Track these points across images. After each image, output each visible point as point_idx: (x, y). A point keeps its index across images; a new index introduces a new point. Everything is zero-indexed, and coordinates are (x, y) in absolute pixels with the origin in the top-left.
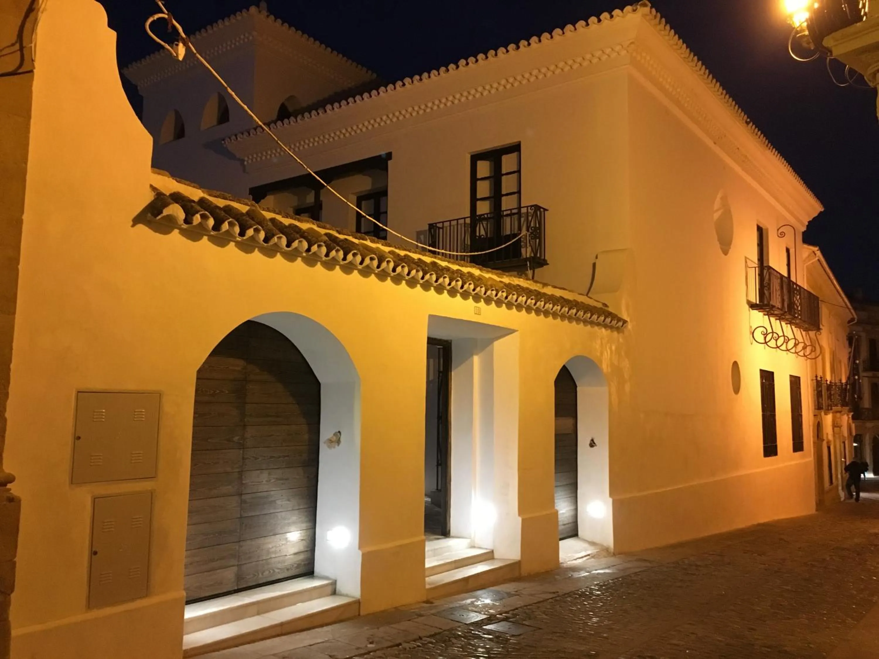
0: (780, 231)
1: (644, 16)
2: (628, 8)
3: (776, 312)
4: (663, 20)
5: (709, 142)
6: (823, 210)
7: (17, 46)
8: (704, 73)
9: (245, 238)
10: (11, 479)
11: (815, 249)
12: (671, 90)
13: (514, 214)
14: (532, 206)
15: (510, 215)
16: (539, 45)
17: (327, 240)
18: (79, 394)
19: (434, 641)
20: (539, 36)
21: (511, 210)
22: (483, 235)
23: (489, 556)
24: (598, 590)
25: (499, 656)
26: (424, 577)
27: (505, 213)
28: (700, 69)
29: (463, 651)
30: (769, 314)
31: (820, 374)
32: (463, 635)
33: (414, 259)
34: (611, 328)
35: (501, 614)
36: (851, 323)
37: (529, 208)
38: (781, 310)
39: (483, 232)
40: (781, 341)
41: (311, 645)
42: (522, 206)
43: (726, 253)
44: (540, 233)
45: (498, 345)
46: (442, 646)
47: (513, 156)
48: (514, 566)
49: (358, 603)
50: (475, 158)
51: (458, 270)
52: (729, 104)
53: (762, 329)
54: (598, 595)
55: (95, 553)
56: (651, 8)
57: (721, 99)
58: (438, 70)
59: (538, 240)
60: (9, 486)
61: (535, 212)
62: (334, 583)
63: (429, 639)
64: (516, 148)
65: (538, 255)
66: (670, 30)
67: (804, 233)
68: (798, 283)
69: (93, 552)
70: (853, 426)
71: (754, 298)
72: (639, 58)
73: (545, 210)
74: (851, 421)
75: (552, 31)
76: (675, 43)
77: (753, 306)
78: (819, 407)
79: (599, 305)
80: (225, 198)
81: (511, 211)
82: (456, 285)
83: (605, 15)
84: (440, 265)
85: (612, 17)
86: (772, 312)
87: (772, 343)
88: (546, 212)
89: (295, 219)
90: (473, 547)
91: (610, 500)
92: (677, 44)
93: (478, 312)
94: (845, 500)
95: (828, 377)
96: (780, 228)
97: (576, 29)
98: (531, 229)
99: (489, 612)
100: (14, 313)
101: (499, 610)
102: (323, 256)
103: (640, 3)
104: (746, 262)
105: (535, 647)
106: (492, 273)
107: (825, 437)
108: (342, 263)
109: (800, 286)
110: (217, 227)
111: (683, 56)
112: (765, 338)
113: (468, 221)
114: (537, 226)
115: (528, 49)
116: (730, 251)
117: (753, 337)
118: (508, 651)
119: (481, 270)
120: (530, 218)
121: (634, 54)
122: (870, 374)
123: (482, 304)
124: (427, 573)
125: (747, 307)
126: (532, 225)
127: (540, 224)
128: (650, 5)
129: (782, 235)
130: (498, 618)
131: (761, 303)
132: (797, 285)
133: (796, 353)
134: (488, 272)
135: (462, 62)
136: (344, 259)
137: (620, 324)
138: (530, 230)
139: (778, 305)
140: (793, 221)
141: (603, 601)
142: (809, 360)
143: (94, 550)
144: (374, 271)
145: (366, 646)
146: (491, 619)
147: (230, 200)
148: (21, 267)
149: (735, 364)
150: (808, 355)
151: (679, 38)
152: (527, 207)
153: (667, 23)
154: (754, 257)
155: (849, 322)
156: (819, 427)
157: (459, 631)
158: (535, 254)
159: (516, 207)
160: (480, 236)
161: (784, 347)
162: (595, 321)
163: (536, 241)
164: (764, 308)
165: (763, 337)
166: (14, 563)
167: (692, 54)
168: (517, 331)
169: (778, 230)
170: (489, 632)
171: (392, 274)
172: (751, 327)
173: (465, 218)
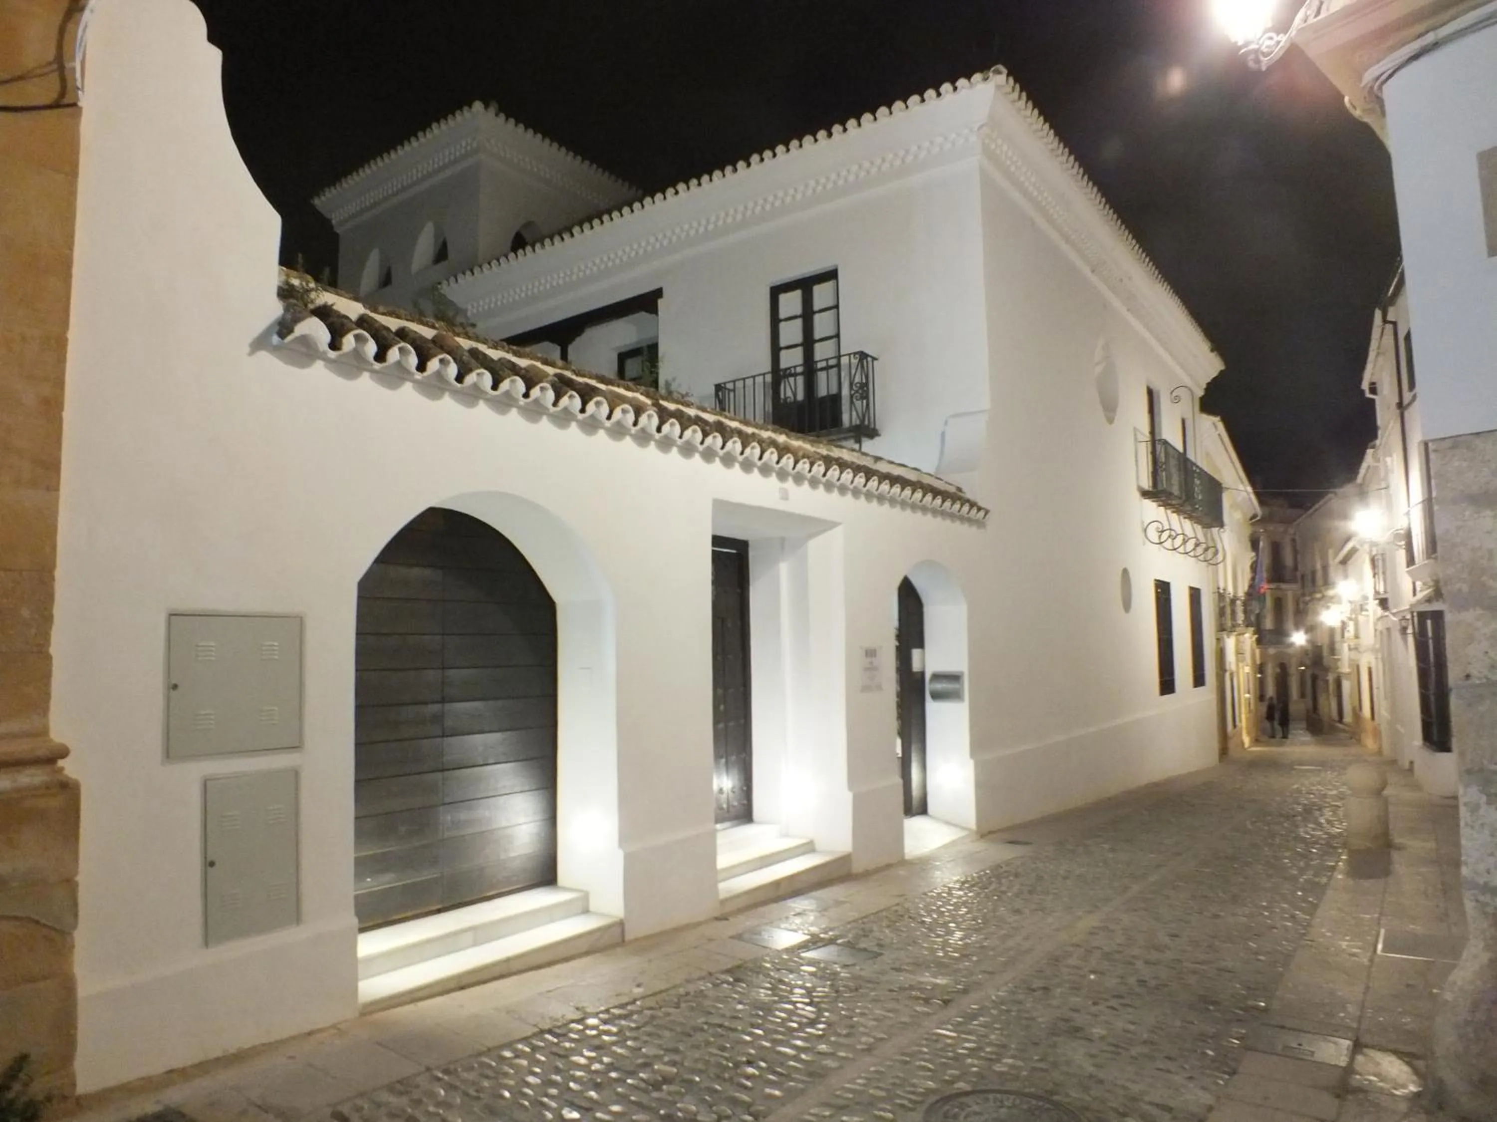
0: (1174, 394)
1: (998, 87)
2: (977, 77)
3: (1174, 502)
4: (1024, 94)
5: (1086, 270)
6: (1223, 368)
7: (55, 66)
8: (1078, 173)
9: (425, 374)
10: (64, 753)
11: (1216, 419)
12: (1035, 193)
13: (832, 367)
14: (855, 354)
15: (827, 368)
16: (859, 130)
17: (555, 381)
18: (173, 618)
19: (731, 980)
20: (858, 119)
21: (827, 360)
22: (790, 397)
23: (809, 848)
24: (960, 889)
25: (825, 1000)
26: (716, 882)
27: (820, 365)
28: (1073, 167)
29: (774, 995)
30: (1166, 505)
31: (1222, 586)
32: (772, 968)
33: (689, 416)
34: (970, 521)
35: (826, 933)
36: (1253, 521)
37: (852, 356)
38: (1180, 498)
39: (789, 394)
40: (1179, 541)
41: (549, 991)
42: (842, 353)
43: (1111, 421)
44: (867, 392)
45: (813, 545)
46: (743, 988)
47: (829, 286)
48: (844, 860)
49: (621, 924)
50: (776, 292)
51: (753, 434)
52: (1110, 218)
53: (1155, 525)
54: (960, 897)
55: (212, 864)
56: (1008, 75)
57: (1099, 210)
58: (723, 170)
59: (865, 401)
60: (61, 763)
61: (861, 361)
62: (585, 897)
63: (723, 977)
64: (831, 275)
65: (866, 423)
66: (1033, 109)
67: (1202, 399)
68: (1199, 464)
69: (208, 863)
70: (1258, 652)
71: (1147, 484)
72: (993, 146)
73: (874, 359)
74: (1255, 645)
75: (876, 112)
76: (1040, 128)
77: (1145, 494)
78: (1221, 628)
79: (952, 490)
80: (399, 317)
81: (827, 363)
82: (752, 454)
83: (946, 87)
84: (730, 427)
85: (955, 89)
86: (1169, 502)
87: (1168, 544)
88: (875, 362)
89: (508, 352)
90: (787, 835)
91: (971, 763)
92: (1042, 130)
93: (785, 496)
94: (1249, 747)
95: (1230, 589)
96: (1173, 391)
97: (907, 107)
98: (856, 387)
99: (809, 930)
100: (57, 489)
101: (824, 926)
102: (550, 406)
103: (993, 69)
104: (1135, 435)
105: (878, 983)
106: (804, 440)
107: (1228, 667)
108: (581, 416)
109: (1200, 469)
110: (380, 357)
111: (1050, 147)
112: (1160, 537)
113: (769, 378)
114: (864, 381)
115: (844, 136)
116: (1116, 418)
117: (1146, 536)
118: (837, 991)
119: (787, 435)
120: (853, 372)
121: (987, 141)
122: (1272, 586)
123: (790, 484)
124: (720, 877)
125: (1137, 495)
126: (857, 380)
127: (867, 378)
128: (1005, 71)
129: (1177, 400)
130: (822, 940)
131: (1155, 490)
132: (1197, 467)
133: (1195, 556)
134: (797, 439)
135: (755, 158)
136: (583, 411)
137: (982, 513)
138: (854, 387)
139: (1176, 490)
140: (1188, 381)
141: (967, 905)
142: (1211, 567)
143: (209, 859)
144: (629, 430)
145: (631, 992)
146: (814, 942)
147: (407, 320)
148: (67, 415)
149: (1125, 572)
150: (1211, 559)
151: (1045, 121)
152: (849, 355)
153: (1028, 99)
154: (1145, 428)
155: (1251, 519)
156: (1221, 654)
157: (768, 962)
158: (863, 421)
159: (833, 355)
160: (786, 398)
161: (1181, 550)
162: (948, 510)
163: (862, 403)
164: (1159, 495)
165: (1157, 534)
166: (76, 885)
167: (1062, 145)
168: (839, 524)
169: (1171, 393)
170: (811, 963)
171: (657, 436)
172: (1143, 522)
173: (764, 374)
